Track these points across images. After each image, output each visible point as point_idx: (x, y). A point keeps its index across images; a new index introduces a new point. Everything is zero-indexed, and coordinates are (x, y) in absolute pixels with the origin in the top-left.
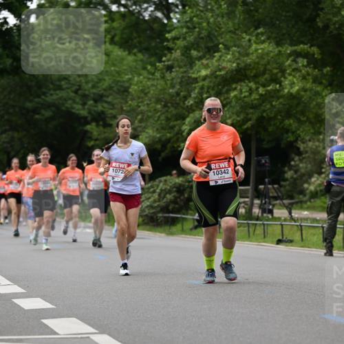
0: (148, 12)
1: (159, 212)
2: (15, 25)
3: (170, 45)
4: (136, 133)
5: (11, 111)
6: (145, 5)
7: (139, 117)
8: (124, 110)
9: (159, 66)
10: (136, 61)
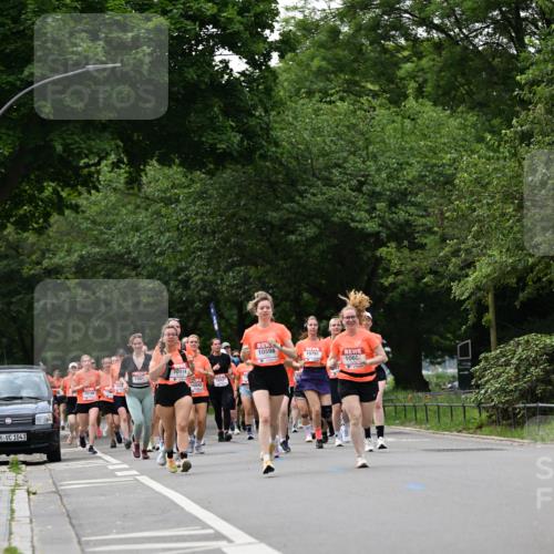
0: (482, 36)
1: (517, 401)
2: (243, 74)
3: (526, 94)
4: (470, 258)
5: (242, 228)
6: (477, 25)
7: (475, 228)
8: (447, 218)
9: (506, 134)
10: (464, 127)
